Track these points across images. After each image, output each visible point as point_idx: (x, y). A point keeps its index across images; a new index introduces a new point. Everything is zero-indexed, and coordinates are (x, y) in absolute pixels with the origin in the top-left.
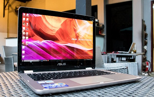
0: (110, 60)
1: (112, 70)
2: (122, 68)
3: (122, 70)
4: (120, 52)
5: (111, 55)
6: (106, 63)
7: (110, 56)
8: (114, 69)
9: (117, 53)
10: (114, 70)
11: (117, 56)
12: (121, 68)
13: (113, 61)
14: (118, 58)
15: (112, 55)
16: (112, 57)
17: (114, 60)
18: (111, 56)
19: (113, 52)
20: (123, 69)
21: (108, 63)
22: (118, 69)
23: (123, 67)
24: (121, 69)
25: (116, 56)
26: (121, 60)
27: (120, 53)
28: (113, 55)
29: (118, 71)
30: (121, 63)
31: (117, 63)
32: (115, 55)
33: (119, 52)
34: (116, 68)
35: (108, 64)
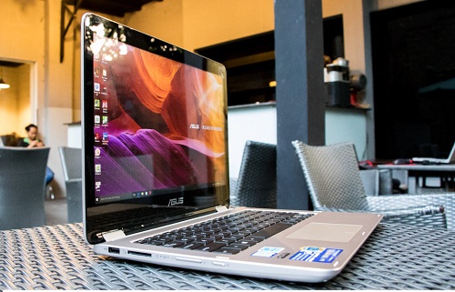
0: (388, 186)
1: (393, 217)
2: (424, 210)
3: (427, 219)
4: (421, 160)
5: (391, 170)
6: (374, 195)
7: (388, 174)
8: (398, 213)
9: (408, 163)
10: (397, 216)
11: (412, 173)
12: (420, 209)
13: (397, 189)
14: (413, 180)
15: (394, 172)
16: (394, 177)
17: (402, 186)
18: (391, 175)
19: (396, 162)
20: (428, 213)
21: (380, 194)
22: (412, 215)
23: (428, 209)
24: (422, 214)
25: (406, 172)
26: (424, 186)
27: (418, 163)
28: (397, 169)
29: (412, 220)
30: (423, 196)
31: (410, 197)
32: (405, 169)
33: (415, 159)
34: (406, 212)
35: (381, 198)
